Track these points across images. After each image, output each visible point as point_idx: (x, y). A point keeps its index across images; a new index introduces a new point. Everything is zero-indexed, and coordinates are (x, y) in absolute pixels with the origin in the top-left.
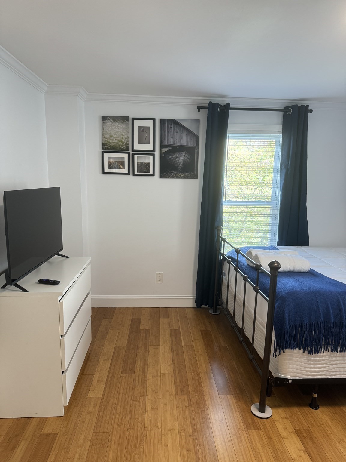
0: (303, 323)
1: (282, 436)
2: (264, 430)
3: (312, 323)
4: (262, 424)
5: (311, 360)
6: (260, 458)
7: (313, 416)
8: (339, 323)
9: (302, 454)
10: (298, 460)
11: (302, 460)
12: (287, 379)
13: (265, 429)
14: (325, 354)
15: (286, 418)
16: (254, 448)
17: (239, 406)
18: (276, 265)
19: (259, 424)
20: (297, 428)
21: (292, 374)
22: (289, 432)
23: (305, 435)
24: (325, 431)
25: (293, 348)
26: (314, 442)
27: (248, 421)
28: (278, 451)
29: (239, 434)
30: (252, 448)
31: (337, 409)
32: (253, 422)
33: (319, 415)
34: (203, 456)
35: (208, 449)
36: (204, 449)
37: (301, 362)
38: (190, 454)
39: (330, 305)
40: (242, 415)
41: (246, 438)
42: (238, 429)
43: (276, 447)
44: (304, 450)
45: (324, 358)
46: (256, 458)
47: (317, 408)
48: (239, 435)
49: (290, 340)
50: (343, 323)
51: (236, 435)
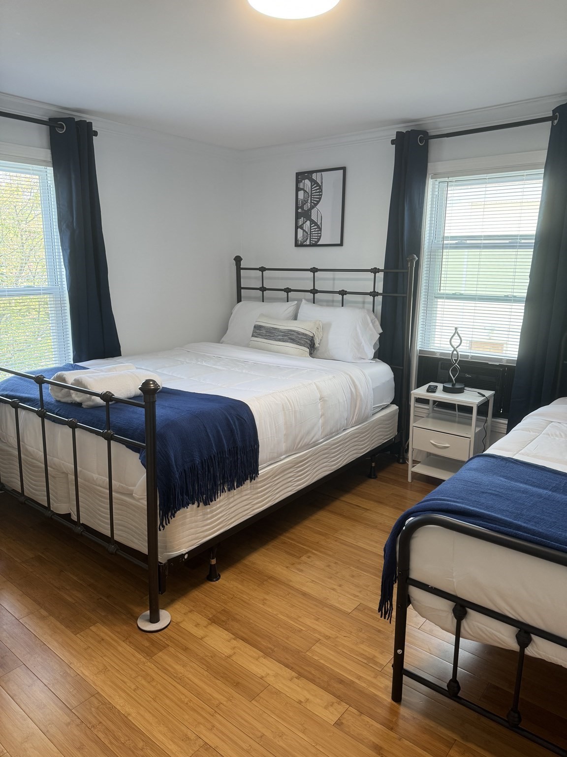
0: (194, 464)
1: (200, 637)
2: (173, 644)
3: (205, 460)
4: (164, 637)
5: (207, 514)
6: (190, 682)
7: (220, 590)
8: (233, 449)
9: (235, 643)
10: (235, 653)
11: (239, 651)
12: (183, 554)
13: (173, 642)
14: (222, 497)
15: (191, 611)
16: (174, 677)
17: (118, 632)
18: (152, 385)
19: (161, 640)
20: (210, 616)
21: (188, 544)
22: (205, 627)
23: (224, 618)
24: (242, 600)
25: (185, 505)
26: (238, 621)
27: (144, 646)
28: (207, 658)
29: (143, 671)
30: (172, 677)
31: (239, 566)
32: (153, 643)
33: (225, 585)
34: (111, 738)
35: (110, 723)
36: (104, 727)
37: (196, 522)
38: (87, 750)
39: (219, 428)
40: (130, 642)
41: (156, 669)
42: (137, 664)
43: (201, 655)
44: (234, 637)
45: (221, 504)
46: (186, 687)
47: (218, 577)
48: (144, 673)
49: (182, 495)
50: (237, 447)
51: (139, 675)
